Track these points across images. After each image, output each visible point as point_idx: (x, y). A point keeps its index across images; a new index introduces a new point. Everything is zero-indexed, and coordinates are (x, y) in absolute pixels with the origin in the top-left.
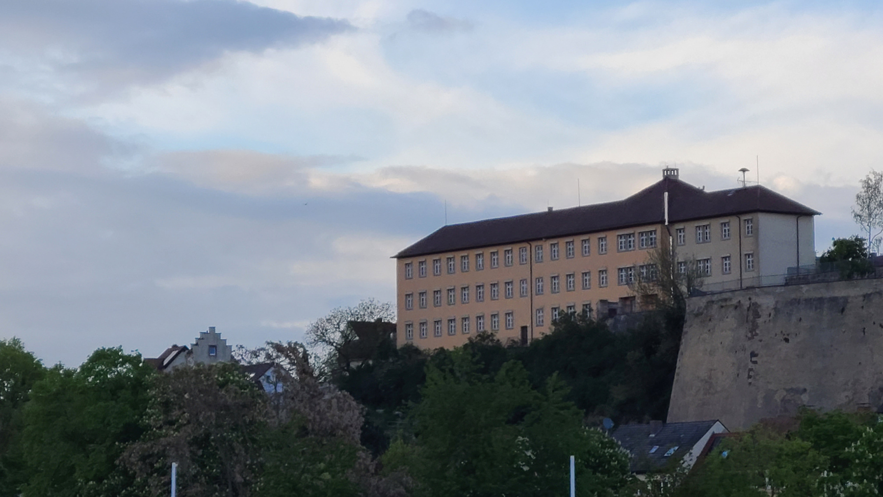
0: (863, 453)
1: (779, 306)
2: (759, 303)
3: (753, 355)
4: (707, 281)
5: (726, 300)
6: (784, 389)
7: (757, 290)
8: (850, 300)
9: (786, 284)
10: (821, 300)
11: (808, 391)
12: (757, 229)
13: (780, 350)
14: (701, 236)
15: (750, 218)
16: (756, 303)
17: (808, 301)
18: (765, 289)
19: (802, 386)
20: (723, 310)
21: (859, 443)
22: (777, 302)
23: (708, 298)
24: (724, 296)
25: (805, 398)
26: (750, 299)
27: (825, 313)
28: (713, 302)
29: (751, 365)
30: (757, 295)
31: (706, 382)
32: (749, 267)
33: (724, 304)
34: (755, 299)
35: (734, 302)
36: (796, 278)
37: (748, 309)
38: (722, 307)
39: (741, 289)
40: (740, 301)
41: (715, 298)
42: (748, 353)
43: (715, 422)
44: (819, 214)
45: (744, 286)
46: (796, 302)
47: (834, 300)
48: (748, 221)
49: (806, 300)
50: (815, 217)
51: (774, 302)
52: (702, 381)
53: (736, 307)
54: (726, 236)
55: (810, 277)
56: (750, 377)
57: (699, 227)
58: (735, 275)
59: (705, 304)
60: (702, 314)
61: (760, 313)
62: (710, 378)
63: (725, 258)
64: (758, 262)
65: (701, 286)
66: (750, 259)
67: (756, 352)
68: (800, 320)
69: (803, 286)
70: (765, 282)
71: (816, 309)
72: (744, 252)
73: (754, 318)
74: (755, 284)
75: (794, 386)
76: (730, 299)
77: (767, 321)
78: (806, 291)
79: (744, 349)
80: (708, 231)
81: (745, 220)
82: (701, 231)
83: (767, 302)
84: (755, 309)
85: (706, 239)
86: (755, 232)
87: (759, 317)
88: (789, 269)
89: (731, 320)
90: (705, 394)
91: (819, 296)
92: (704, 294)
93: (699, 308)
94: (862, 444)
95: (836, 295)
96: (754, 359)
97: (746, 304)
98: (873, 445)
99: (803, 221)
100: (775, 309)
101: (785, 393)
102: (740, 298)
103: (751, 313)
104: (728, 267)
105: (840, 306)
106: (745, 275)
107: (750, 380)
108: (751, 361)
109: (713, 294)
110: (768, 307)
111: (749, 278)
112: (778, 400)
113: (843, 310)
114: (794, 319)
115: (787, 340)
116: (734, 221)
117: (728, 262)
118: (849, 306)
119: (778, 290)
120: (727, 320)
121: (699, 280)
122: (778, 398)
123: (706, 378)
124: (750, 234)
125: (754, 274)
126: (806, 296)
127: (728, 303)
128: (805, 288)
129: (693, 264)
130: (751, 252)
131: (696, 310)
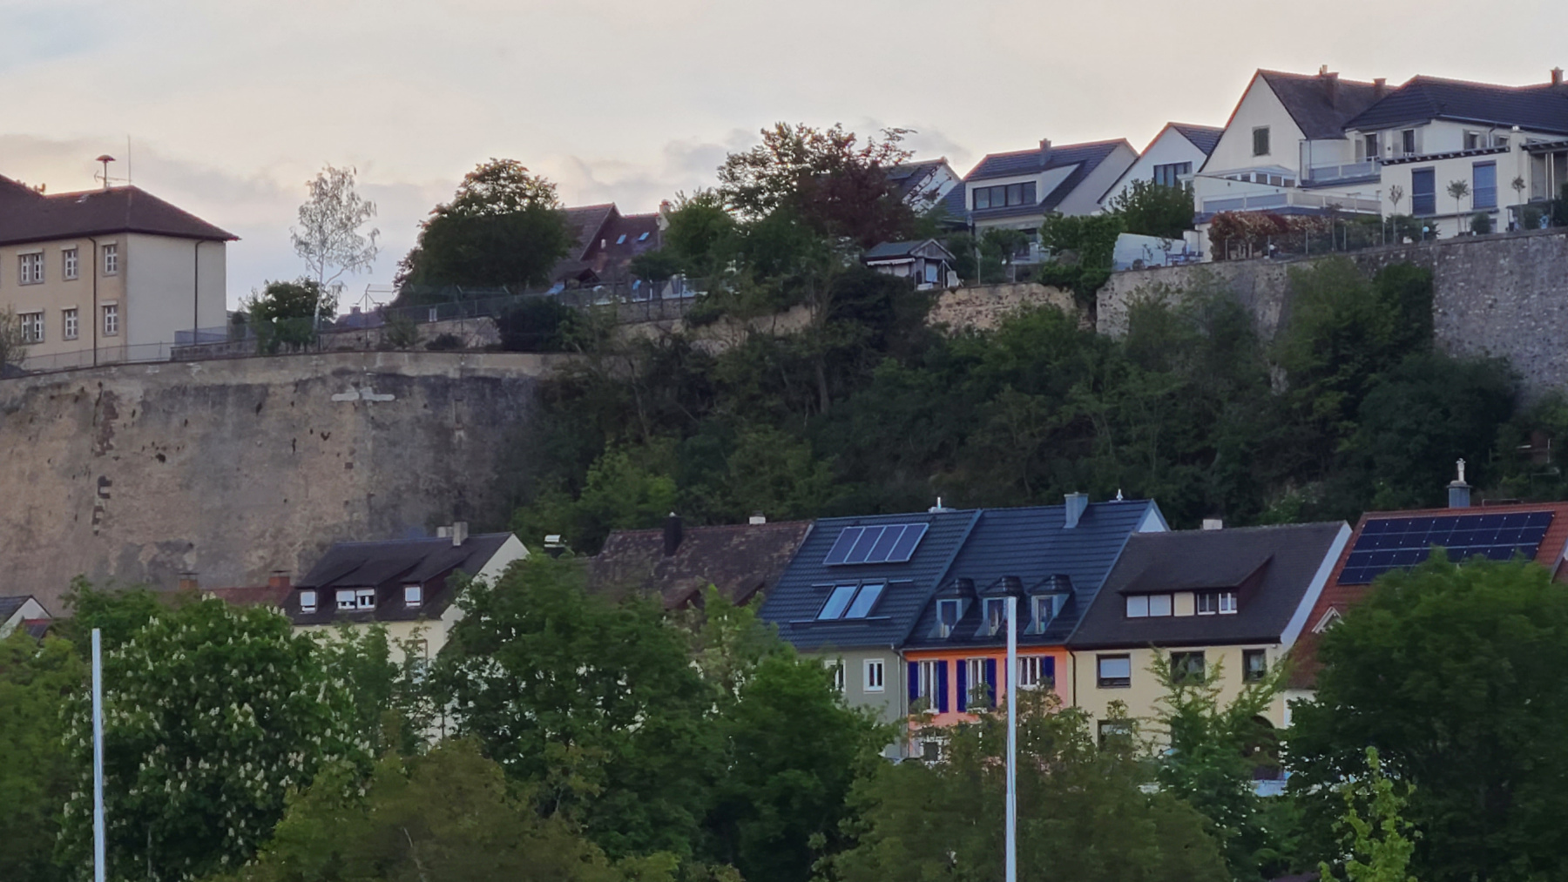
0: (143, 660)
1: (149, 399)
2: (116, 393)
3: (104, 482)
4: (34, 351)
5: (59, 386)
6: (156, 543)
7: (114, 370)
8: (271, 390)
9: (173, 360)
10: (223, 389)
11: (196, 547)
12: (125, 263)
13: (149, 475)
14: (27, 273)
15: (113, 242)
16: (111, 393)
17: (201, 391)
18: (128, 369)
19: (185, 538)
20: (54, 403)
21: (133, 643)
22: (147, 392)
23: (30, 381)
24: (58, 379)
25: (190, 560)
26: (100, 385)
27: (230, 410)
28: (36, 389)
29: (99, 501)
30: (112, 378)
31: (22, 528)
32: (109, 328)
33: (55, 393)
34: (109, 386)
35: (74, 390)
36: (191, 349)
37: (97, 404)
38: (52, 398)
39: (96, 367)
40: (82, 389)
41: (41, 382)
42: (94, 480)
43: (25, 599)
44: (236, 238)
45: (99, 362)
46: (182, 390)
47: (244, 389)
48: (109, 247)
49: (196, 389)
50: (229, 244)
51: (141, 393)
52: (15, 526)
53: (77, 399)
54: (69, 275)
55: (213, 349)
56: (96, 521)
57: (24, 256)
58: (86, 341)
59: (23, 393)
60: (17, 409)
61: (117, 410)
62: (29, 522)
63: (69, 311)
64: (126, 320)
65: (22, 360)
66: (112, 315)
67: (108, 478)
68: (186, 422)
69: (191, 364)
70: (134, 355)
71: (214, 404)
72: (101, 303)
73: (106, 419)
74: (113, 358)
75: (172, 539)
76: (67, 385)
77: (130, 424)
78: (199, 373)
79: (89, 473)
80: (40, 263)
81: (105, 246)
82: (27, 264)
83: (130, 391)
84: (108, 403)
85: (36, 278)
86: (122, 267)
87: (116, 416)
88: (178, 333)
89: (67, 421)
90: (19, 550)
91: (220, 382)
92: (24, 374)
93: (14, 399)
94: (139, 645)
95: (249, 382)
96: (105, 490)
97: (94, 393)
98: (159, 647)
99: (207, 250)
100: (144, 403)
101: (156, 551)
102: (83, 384)
103: (101, 409)
104: (73, 328)
105: (256, 400)
106: (103, 342)
107: (96, 528)
108: (99, 493)
109: (43, 373)
110: (130, 400)
111: (110, 347)
112: (145, 563)
113: (259, 408)
114: (176, 422)
115: (162, 458)
116: (85, 247)
117: (73, 319)
118: (269, 401)
119: (150, 370)
120: (61, 421)
121: (17, 349)
122: (143, 558)
123: (22, 522)
124: (112, 272)
125: (116, 341)
126: (198, 381)
127: (63, 391)
128: (195, 367)
129: (9, 321)
130: (114, 303)
131: (8, 403)
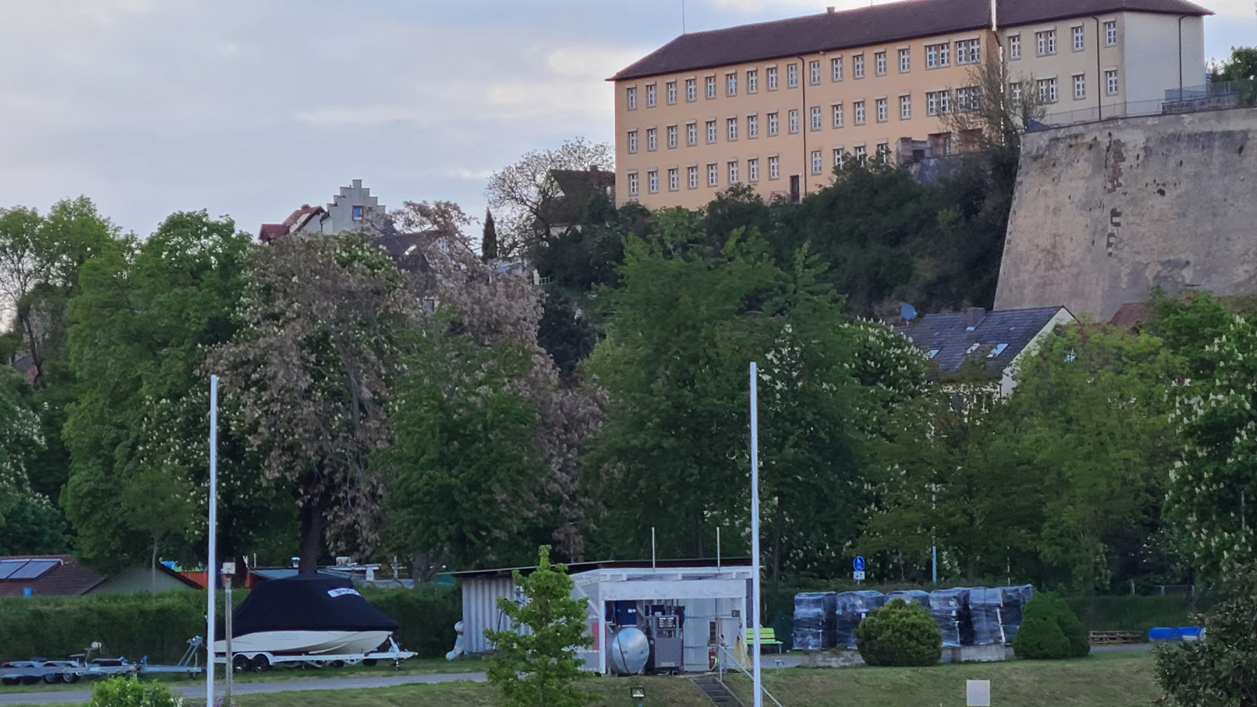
0: (1231, 353)
1: (1150, 145)
2: (1123, 141)
3: (1115, 213)
4: (1051, 109)
5: (1076, 137)
6: (1159, 262)
7: (1120, 122)
8: (1250, 135)
9: (1164, 114)
10: (1210, 135)
11: (1192, 264)
12: (1122, 36)
13: (1152, 206)
14: (1043, 47)
15: (1113, 20)
16: (1119, 141)
17: (1192, 138)
18: (1131, 121)
19: (1183, 257)
20: (1072, 150)
21: (1224, 338)
22: (1148, 140)
23: (1052, 133)
24: (1074, 131)
25: (1188, 274)
26: (1110, 135)
27: (1216, 152)
28: (1057, 139)
29: (1111, 229)
30: (1119, 129)
31: (1049, 252)
32: (1111, 88)
33: (1073, 142)
34: (1116, 135)
35: (1088, 139)
36: (1177, 105)
37: (1108, 150)
38: (1071, 146)
39: (1100, 121)
40: (1095, 138)
41: (1061, 134)
42: (1107, 212)
43: (1058, 309)
44: (1211, 13)
45: (1103, 117)
46: (1177, 137)
47: (1228, 135)
48: (1109, 24)
49: (1189, 136)
50: (1205, 18)
51: (1144, 140)
52: (1043, 250)
53: (1091, 147)
54: (1078, 45)
55: (1196, 103)
56: (1109, 245)
57: (1040, 33)
58: (1091, 101)
59: (1047, 143)
60: (1042, 156)
61: (1125, 155)
62: (1054, 247)
63: (1078, 77)
64: (1124, 82)
65: (1042, 117)
66: (1113, 78)
67: (1118, 210)
68: (1181, 163)
69: (1184, 116)
70: (1131, 112)
71: (1203, 147)
72: (1103, 70)
73: (1116, 162)
74: (1118, 113)
75: (1172, 257)
76: (1082, 135)
77: (1135, 166)
78: (1190, 123)
79: (1102, 206)
80: (1053, 38)
81: (1105, 23)
82: (1043, 40)
83: (1134, 139)
84: (1117, 150)
85: (1050, 50)
86: (1119, 39)
87: (1123, 160)
88: (1167, 91)
89: (1083, 165)
90: (1047, 270)
91: (1208, 129)
92: (1045, 128)
93: (1038, 149)
94: (1228, 340)
95: (1232, 129)
96: (1116, 220)
97: (1104, 141)
98: (1244, 341)
99: (1187, 23)
100: (1146, 148)
101: (1160, 268)
102: (1097, 134)
103: (1111, 154)
104: (1081, 90)
105: (1238, 144)
106: (1106, 101)
107: (1110, 250)
108: (1112, 223)
109: (1059, 128)
110: (1135, 146)
111: (1111, 105)
112: (1150, 278)
113: (1241, 150)
114: (1172, 162)
115: (1162, 193)
116: (1089, 24)
117: (1081, 83)
118: (1249, 143)
119: (1150, 122)
120: (1078, 164)
121: (1039, 108)
122: (1149, 274)
123: (1049, 247)
124: (1112, 43)
125: (1118, 100)
126: (1190, 129)
127: (1079, 140)
128: (1187, 118)
129: (1031, 86)
130: (1114, 69)
131: (1035, 151)
